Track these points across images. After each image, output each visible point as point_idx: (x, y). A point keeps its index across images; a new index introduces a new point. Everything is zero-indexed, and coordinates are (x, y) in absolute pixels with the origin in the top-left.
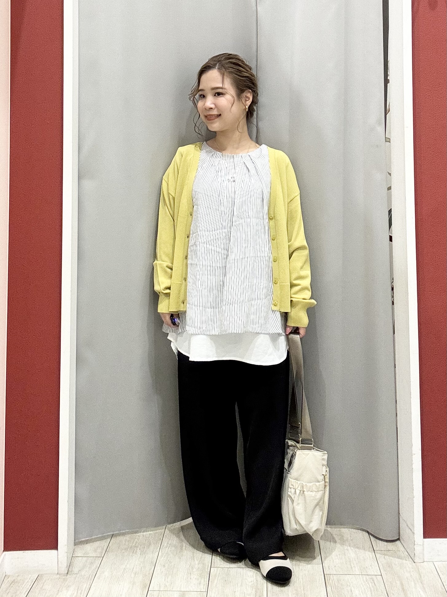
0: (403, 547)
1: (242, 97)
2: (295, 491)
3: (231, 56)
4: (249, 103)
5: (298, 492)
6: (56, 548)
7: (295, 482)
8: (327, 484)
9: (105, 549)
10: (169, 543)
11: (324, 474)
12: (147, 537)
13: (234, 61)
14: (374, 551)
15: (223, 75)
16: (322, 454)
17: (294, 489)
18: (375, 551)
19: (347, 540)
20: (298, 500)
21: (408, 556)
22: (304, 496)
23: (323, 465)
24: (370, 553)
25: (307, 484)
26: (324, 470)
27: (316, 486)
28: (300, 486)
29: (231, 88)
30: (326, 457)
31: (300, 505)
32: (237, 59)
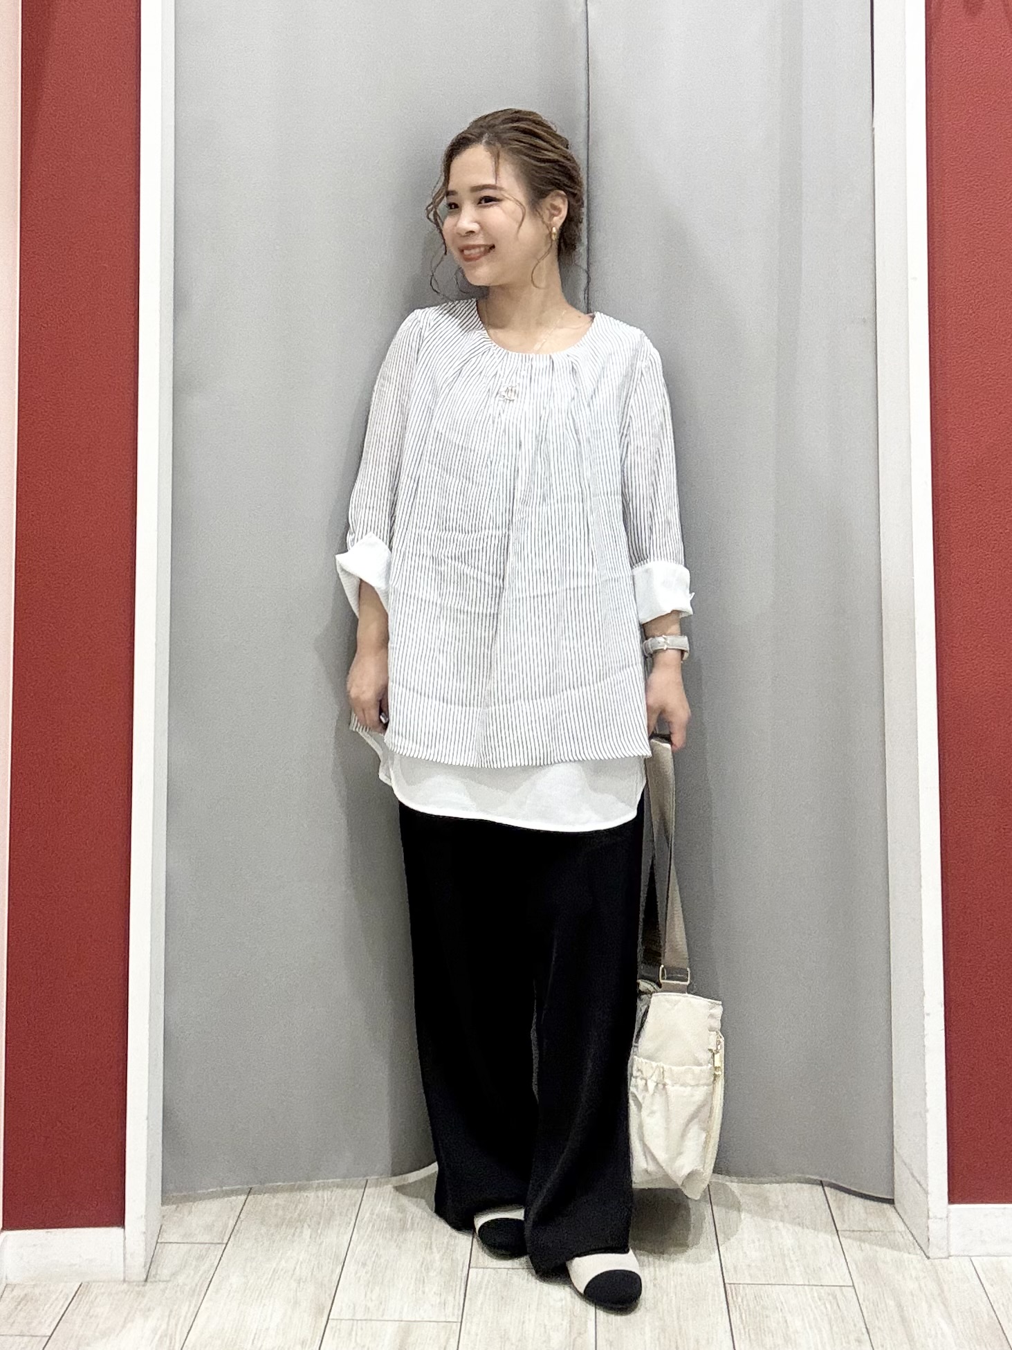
0: (902, 1224)
1: (541, 208)
2: (646, 1084)
3: (518, 115)
4: (559, 220)
5: (651, 1085)
6: (120, 1222)
7: (646, 1063)
8: (720, 1073)
9: (230, 1225)
10: (376, 1212)
11: (714, 1049)
12: (326, 1198)
13: (522, 125)
14: (837, 1231)
15: (497, 157)
16: (710, 1004)
17: (642, 1079)
18: (839, 1232)
19: (777, 1207)
20: (652, 1104)
21: (913, 1244)
22: (666, 1093)
23: (711, 1030)
24: (828, 1237)
25: (673, 1068)
26: (713, 1039)
27: (693, 1073)
28: (657, 1072)
29: (516, 186)
30: (718, 1011)
31: (658, 1115)
32: (534, 122)
